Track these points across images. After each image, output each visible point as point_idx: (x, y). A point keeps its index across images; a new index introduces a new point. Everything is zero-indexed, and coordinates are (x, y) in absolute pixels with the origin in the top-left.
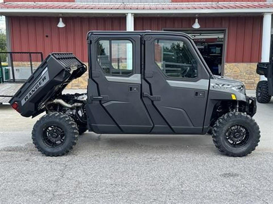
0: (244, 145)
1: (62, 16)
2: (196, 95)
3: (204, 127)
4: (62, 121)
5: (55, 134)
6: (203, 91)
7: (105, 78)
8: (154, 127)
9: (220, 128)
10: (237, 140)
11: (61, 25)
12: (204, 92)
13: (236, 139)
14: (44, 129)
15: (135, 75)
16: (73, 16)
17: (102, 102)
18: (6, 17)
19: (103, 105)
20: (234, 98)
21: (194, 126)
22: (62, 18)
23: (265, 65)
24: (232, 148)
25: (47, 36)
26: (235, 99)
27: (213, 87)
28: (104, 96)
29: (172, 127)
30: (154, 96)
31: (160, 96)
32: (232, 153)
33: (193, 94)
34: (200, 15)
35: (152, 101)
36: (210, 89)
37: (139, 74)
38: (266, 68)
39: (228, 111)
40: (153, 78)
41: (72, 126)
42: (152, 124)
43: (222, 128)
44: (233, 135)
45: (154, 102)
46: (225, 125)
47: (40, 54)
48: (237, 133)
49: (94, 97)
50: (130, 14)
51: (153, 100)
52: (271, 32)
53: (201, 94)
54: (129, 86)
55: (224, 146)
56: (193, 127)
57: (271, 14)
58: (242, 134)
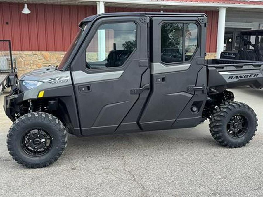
1: (27, 3)
11: (26, 11)
16: (37, 2)
22: (27, 4)
23: (232, 54)
25: (7, 23)
34: (165, 7)
38: (234, 56)
47: (8, 42)
52: (225, 25)
57: (226, 8)
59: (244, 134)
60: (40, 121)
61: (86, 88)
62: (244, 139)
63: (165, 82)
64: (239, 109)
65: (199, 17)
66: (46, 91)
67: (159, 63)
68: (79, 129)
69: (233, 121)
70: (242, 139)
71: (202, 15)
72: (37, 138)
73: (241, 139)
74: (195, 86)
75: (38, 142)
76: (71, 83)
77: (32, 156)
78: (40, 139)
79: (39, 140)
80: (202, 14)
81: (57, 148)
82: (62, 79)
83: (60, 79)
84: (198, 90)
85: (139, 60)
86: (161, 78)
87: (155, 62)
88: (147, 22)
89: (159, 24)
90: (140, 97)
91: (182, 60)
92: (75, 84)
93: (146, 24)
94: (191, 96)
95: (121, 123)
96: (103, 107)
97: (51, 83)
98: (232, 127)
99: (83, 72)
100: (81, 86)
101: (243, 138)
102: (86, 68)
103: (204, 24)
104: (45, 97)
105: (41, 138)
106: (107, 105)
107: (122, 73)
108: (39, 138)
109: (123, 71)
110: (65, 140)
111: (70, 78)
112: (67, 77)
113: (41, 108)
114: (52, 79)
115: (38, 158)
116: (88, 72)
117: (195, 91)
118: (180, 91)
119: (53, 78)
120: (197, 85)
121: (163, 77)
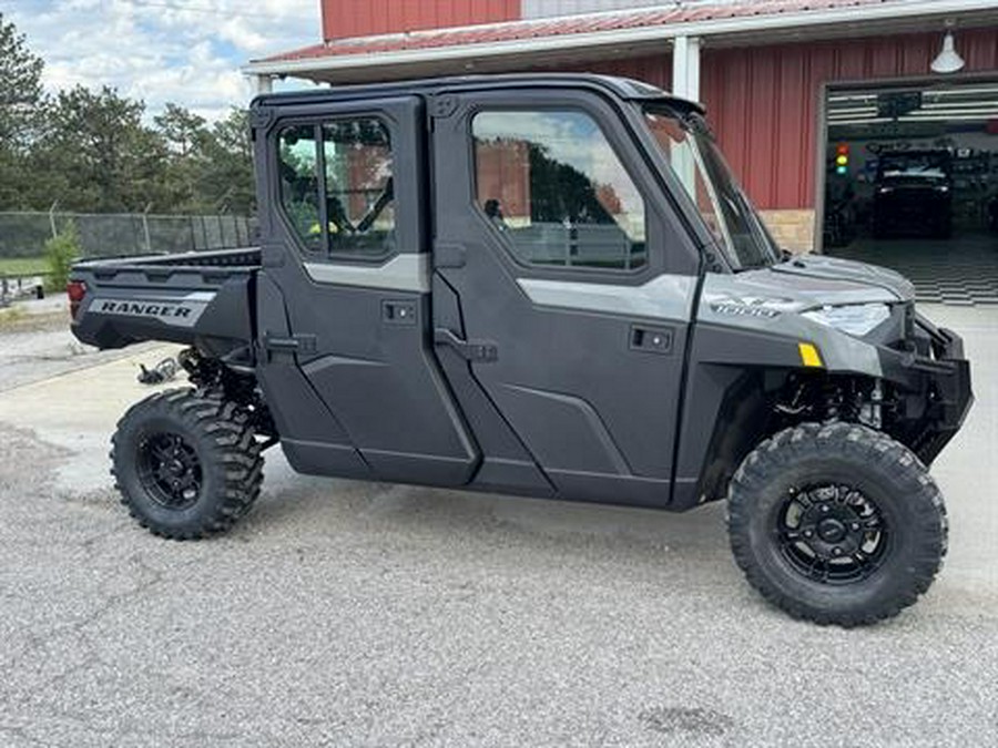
0: (865, 578)
2: (639, 342)
3: (678, 480)
4: (186, 419)
5: (178, 463)
6: (664, 327)
7: (304, 267)
8: (484, 466)
9: (747, 489)
10: (833, 551)
12: (673, 329)
13: (830, 547)
14: (142, 445)
15: (401, 256)
17: (300, 359)
19: (303, 368)
20: (810, 358)
21: (634, 474)
24: (809, 584)
26: (816, 363)
27: (714, 308)
28: (302, 335)
29: (546, 470)
30: (471, 341)
31: (493, 342)
32: (805, 606)
33: (626, 337)
35: (469, 362)
36: (700, 316)
37: (413, 252)
39: (821, 417)
40: (465, 269)
41: (218, 440)
42: (472, 455)
43: (757, 491)
44: (813, 527)
45: (474, 365)
46: (770, 478)
48: (832, 521)
49: (273, 341)
50: (684, 39)
51: (468, 357)
53: (657, 341)
54: (383, 300)
55: (767, 572)
56: (630, 477)
58: (855, 526)
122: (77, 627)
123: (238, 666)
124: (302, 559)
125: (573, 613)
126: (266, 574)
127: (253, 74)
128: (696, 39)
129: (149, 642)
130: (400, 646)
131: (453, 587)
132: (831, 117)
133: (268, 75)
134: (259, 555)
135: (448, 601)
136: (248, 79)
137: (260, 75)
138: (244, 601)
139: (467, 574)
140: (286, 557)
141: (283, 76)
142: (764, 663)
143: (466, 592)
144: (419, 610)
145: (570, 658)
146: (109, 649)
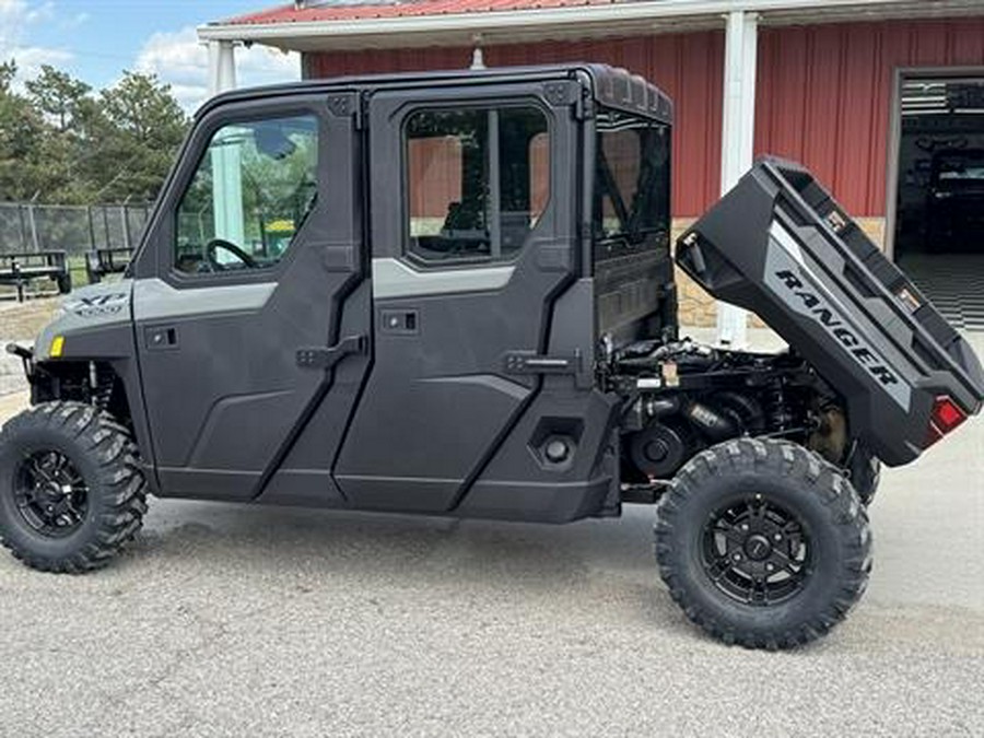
1: (483, 43)
16: (526, 38)
18: (303, 54)
22: (482, 49)
50: (741, 15)
59: (795, 591)
60: (52, 426)
61: (166, 335)
62: (786, 616)
63: (416, 331)
64: (751, 473)
65: (544, 83)
66: (69, 339)
67: (392, 260)
68: (152, 466)
69: (740, 527)
70: (778, 614)
71: (571, 71)
72: (53, 480)
73: (772, 613)
74: (534, 352)
75: (52, 493)
76: (128, 317)
77: (37, 530)
78: (61, 486)
79: (56, 486)
80: (571, 66)
81: (93, 519)
82: (108, 303)
83: (103, 302)
84: (554, 370)
85: (323, 247)
86: (402, 315)
87: (378, 257)
88: (351, 111)
89: (391, 116)
90: (338, 379)
91: (488, 252)
92: (140, 321)
93: (350, 119)
94: (522, 394)
95: (278, 467)
96: (215, 404)
97: (80, 313)
98: (740, 549)
99: (163, 283)
100: (152, 325)
101: (784, 610)
102: (171, 272)
103: (567, 108)
104: (65, 355)
105: (61, 481)
106: (228, 396)
107: (272, 290)
108: (57, 482)
109: (275, 284)
110: (115, 500)
111: (128, 302)
112: (122, 296)
113: (109, 391)
114: (86, 301)
115: (50, 543)
116: (177, 282)
117: (541, 377)
118: (477, 370)
119: (89, 298)
120: (550, 350)
121: (410, 312)
122: (154, 683)
123: (363, 723)
124: (380, 611)
125: (720, 670)
126: (347, 627)
127: (213, 39)
128: (755, 15)
129: (246, 698)
130: (537, 704)
131: (571, 642)
132: (904, 106)
133: (230, 41)
134: (330, 607)
135: (571, 657)
136: (207, 45)
137: (221, 41)
138: (335, 655)
139: (582, 628)
140: (361, 609)
141: (248, 43)
142: (953, 723)
143: (588, 648)
144: (542, 666)
145: (735, 717)
146: (204, 706)
